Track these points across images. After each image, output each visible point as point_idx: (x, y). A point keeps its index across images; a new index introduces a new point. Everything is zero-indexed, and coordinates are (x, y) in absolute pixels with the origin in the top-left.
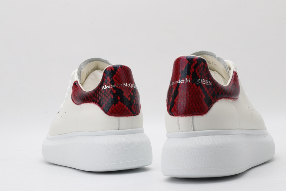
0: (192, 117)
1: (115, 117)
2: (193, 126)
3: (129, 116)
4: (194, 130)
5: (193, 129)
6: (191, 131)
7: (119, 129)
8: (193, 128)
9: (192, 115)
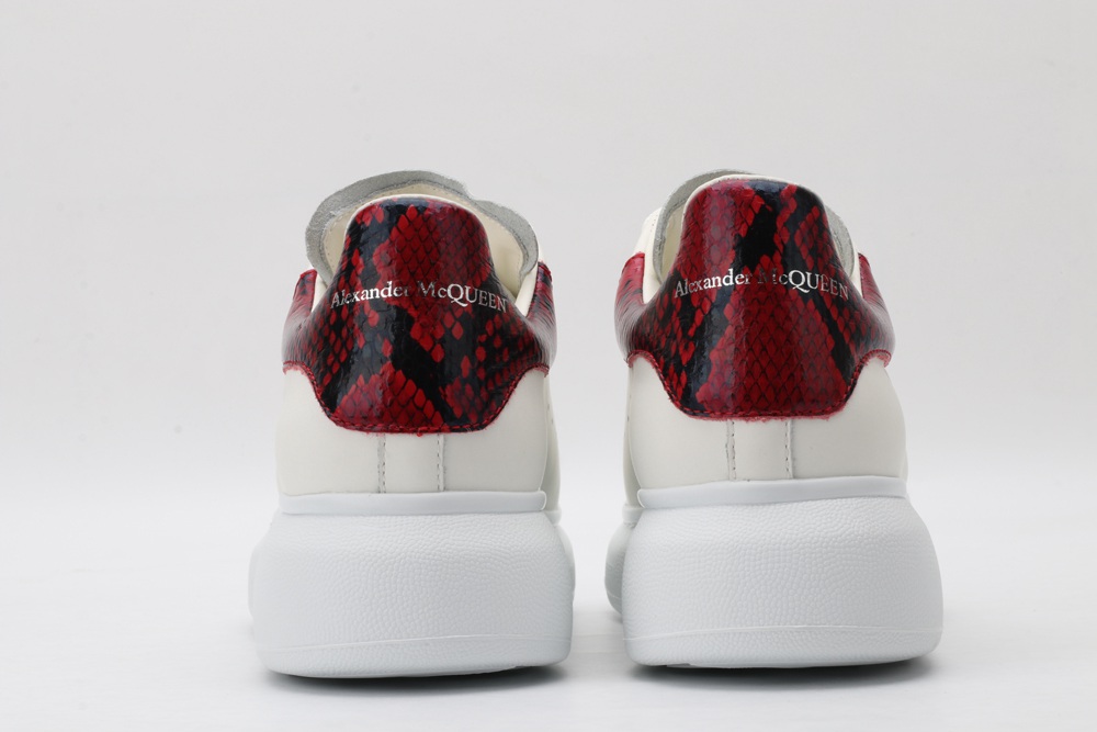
0: (789, 421)
1: (365, 434)
2: (794, 459)
3: (428, 431)
4: (795, 477)
5: (790, 470)
6: (786, 479)
7: (382, 489)
8: (794, 468)
9: (788, 415)
